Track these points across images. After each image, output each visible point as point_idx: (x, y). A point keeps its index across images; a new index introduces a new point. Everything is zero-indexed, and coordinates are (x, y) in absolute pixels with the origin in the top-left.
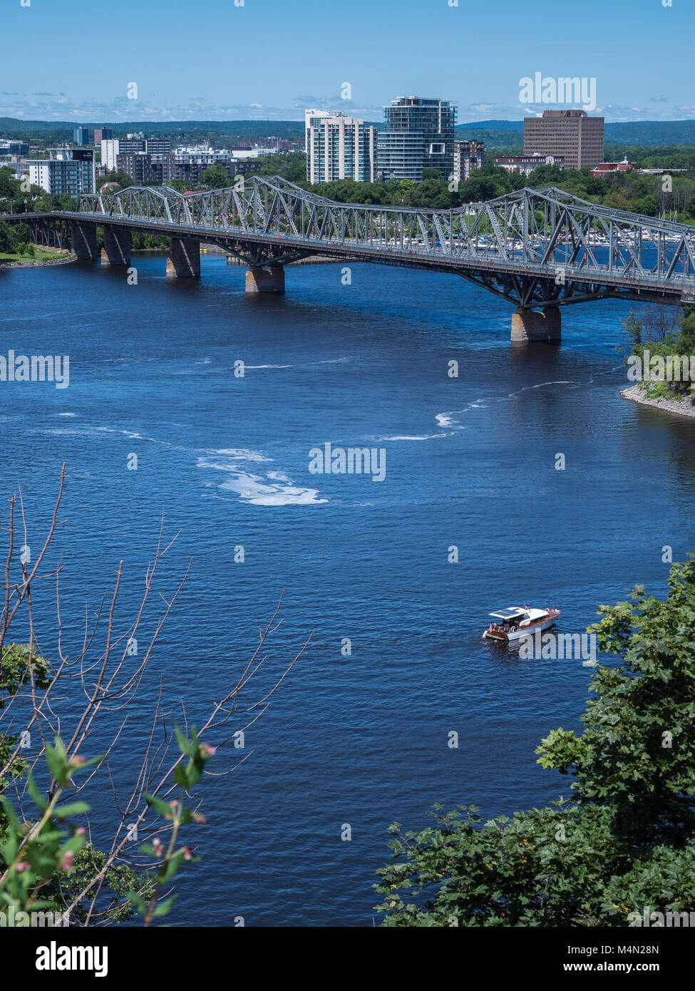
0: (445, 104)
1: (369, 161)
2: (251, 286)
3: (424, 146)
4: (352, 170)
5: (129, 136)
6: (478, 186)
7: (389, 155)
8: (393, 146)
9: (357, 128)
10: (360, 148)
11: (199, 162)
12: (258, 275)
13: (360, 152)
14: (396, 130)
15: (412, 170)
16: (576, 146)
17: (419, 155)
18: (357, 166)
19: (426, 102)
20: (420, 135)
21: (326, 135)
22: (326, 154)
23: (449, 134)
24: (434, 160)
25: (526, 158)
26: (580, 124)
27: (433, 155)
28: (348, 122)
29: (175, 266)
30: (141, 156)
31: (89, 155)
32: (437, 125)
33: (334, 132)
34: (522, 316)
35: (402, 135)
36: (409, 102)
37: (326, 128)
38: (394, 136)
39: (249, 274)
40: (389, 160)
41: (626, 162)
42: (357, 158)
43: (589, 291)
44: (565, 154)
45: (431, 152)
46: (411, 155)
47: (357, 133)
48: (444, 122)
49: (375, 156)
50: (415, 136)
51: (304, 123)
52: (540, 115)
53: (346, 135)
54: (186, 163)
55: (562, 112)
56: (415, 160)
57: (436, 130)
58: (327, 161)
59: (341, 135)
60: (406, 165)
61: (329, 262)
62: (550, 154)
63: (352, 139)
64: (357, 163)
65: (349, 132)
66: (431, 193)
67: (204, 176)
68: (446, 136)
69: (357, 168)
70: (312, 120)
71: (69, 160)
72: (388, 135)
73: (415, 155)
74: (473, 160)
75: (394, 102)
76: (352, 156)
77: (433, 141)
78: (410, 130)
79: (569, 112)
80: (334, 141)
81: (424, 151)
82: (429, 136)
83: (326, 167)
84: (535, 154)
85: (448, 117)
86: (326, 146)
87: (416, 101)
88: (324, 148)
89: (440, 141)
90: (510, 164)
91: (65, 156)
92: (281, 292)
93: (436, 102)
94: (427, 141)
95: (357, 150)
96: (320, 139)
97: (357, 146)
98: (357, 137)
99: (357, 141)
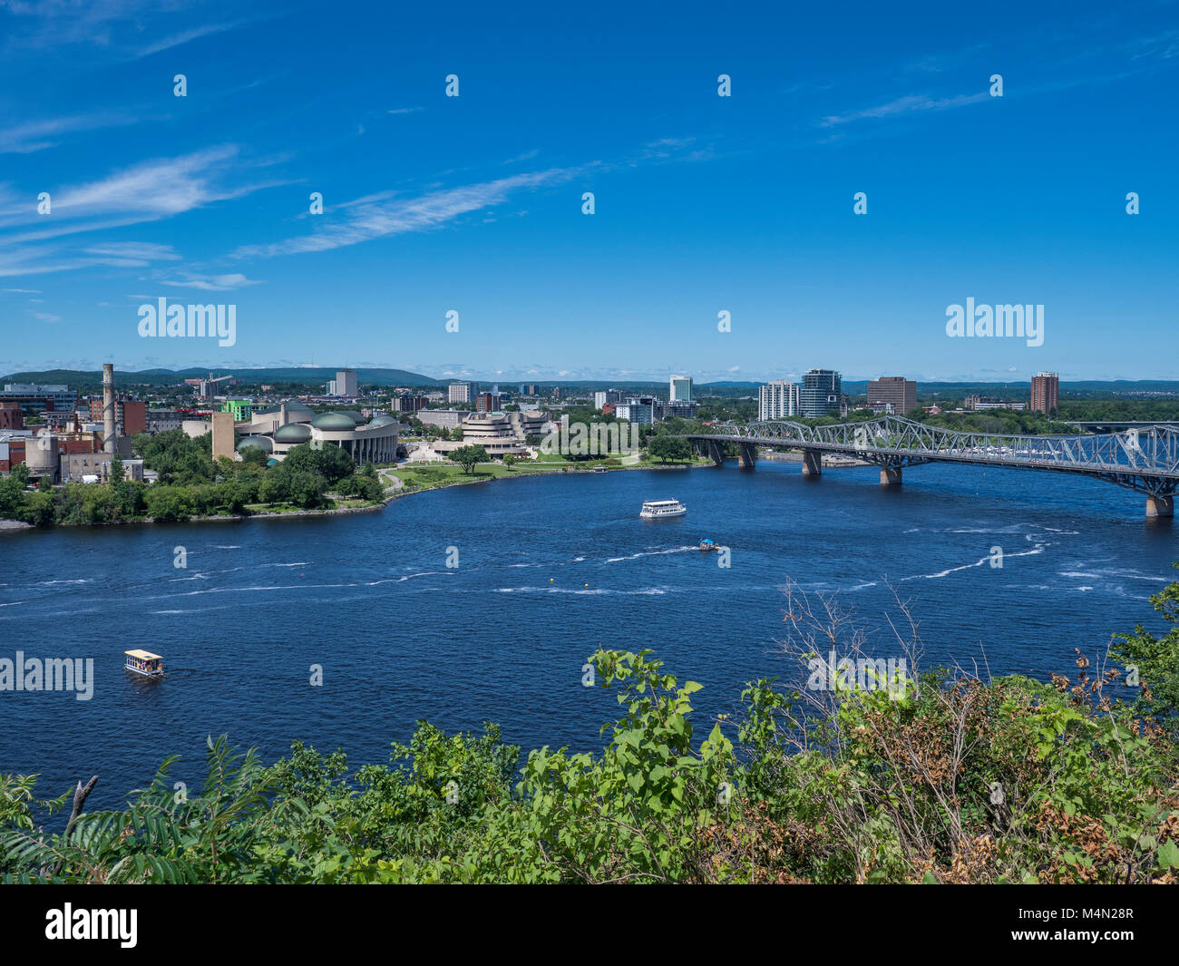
0: (836, 373)
1: (797, 405)
2: (884, 479)
3: (825, 397)
4: (788, 411)
5: (610, 390)
7: (806, 402)
8: (809, 397)
10: (792, 398)
12: (889, 473)
13: (792, 401)
14: (810, 388)
15: (819, 411)
16: (901, 398)
17: (823, 402)
19: (826, 372)
20: (823, 391)
21: (773, 391)
22: (773, 402)
23: (838, 391)
24: (831, 405)
26: (904, 385)
27: (830, 403)
28: (785, 383)
29: (808, 467)
32: (832, 385)
33: (778, 389)
35: (813, 391)
36: (817, 372)
37: (773, 386)
38: (809, 391)
40: (805, 405)
41: (935, 407)
42: (790, 404)
44: (895, 403)
45: (829, 401)
46: (818, 402)
47: (791, 390)
48: (836, 383)
49: (800, 403)
50: (820, 391)
52: (878, 380)
55: (891, 378)
56: (821, 405)
57: (832, 388)
58: (773, 405)
59: (782, 391)
60: (816, 408)
62: (888, 402)
63: (788, 393)
64: (790, 407)
65: (786, 390)
68: (836, 391)
69: (790, 409)
70: (674, 381)
72: (807, 391)
73: (821, 402)
74: (844, 405)
75: (807, 371)
76: (787, 403)
77: (830, 394)
78: (817, 388)
80: (777, 393)
81: (825, 400)
82: (828, 391)
83: (773, 409)
84: (878, 402)
85: (838, 380)
86: (773, 397)
87: (821, 372)
89: (833, 394)
91: (636, 402)
93: (831, 372)
94: (827, 394)
95: (790, 399)
96: (769, 393)
97: (790, 397)
98: (791, 392)
99: (791, 394)
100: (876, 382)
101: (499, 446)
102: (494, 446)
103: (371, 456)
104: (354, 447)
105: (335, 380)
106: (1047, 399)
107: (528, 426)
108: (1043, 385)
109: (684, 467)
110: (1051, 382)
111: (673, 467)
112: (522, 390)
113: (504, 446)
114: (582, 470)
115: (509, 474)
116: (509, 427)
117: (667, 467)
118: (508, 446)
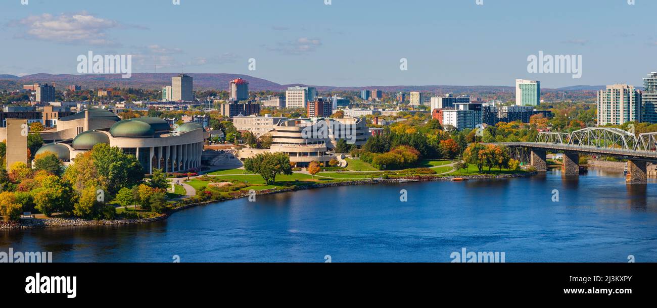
9: (631, 91)
13: (633, 106)
18: (631, 113)
21: (612, 96)
28: (626, 87)
33: (618, 93)
37: (612, 91)
38: (650, 95)
42: (632, 109)
47: (631, 94)
59: (622, 95)
63: (628, 97)
65: (626, 93)
71: (468, 110)
72: (647, 95)
75: (649, 75)
76: (628, 108)
80: (617, 98)
83: (612, 114)
91: (464, 108)
96: (608, 97)
101: (305, 154)
102: (300, 154)
103: (163, 164)
104: (152, 155)
105: (170, 84)
112: (364, 95)
113: (312, 154)
118: (316, 153)
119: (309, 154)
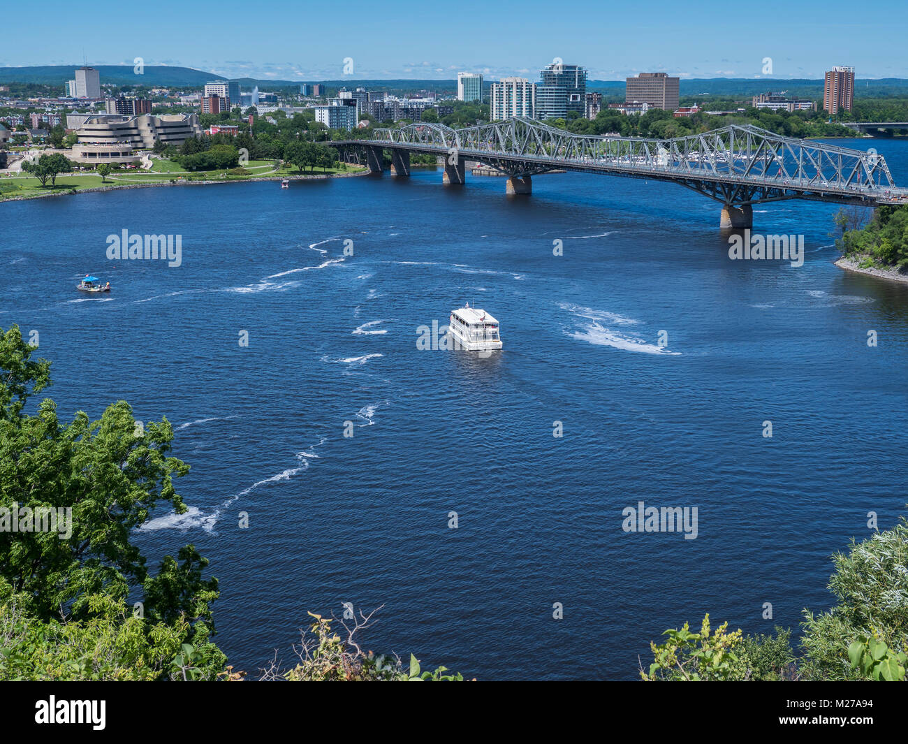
0: (580, 68)
1: (532, 106)
2: (510, 189)
3: (566, 96)
4: (521, 112)
5: (358, 90)
6: (610, 123)
7: (543, 102)
8: (547, 96)
9: (524, 85)
10: (526, 97)
11: (415, 107)
12: (515, 182)
13: (526, 100)
14: (548, 86)
15: (559, 112)
16: (661, 96)
17: (563, 102)
18: (524, 109)
19: (568, 67)
20: (564, 89)
21: (504, 89)
22: (504, 102)
23: (582, 89)
24: (573, 106)
25: (629, 104)
26: (664, 82)
27: (572, 102)
28: (519, 81)
29: (449, 176)
30: (378, 103)
31: (354, 102)
32: (575, 82)
33: (510, 87)
34: (728, 211)
35: (553, 89)
37: (504, 85)
38: (547, 89)
39: (509, 183)
40: (543, 105)
41: (695, 107)
42: (524, 104)
43: (782, 195)
44: (654, 102)
45: (571, 100)
46: (558, 102)
47: (524, 88)
48: (580, 81)
49: (535, 103)
50: (561, 89)
51: (457, 81)
52: (637, 76)
53: (518, 89)
54: (406, 107)
55: (652, 74)
56: (561, 105)
57: (574, 86)
58: (504, 106)
59: (514, 89)
60: (555, 109)
61: (560, 172)
62: (645, 101)
63: (521, 92)
64: (524, 107)
65: (519, 88)
66: (583, 127)
67: (423, 116)
68: (581, 90)
70: (462, 79)
71: (341, 105)
72: (543, 89)
73: (561, 102)
74: (595, 106)
75: (545, 67)
76: (521, 103)
77: (573, 93)
78: (558, 86)
79: (656, 74)
80: (509, 92)
81: (566, 99)
82: (570, 90)
83: (504, 110)
84: (635, 102)
85: (582, 77)
86: (505, 96)
88: (502, 98)
89: (576, 93)
90: (620, 108)
91: (338, 103)
92: (529, 194)
93: (574, 67)
94: (569, 93)
95: (524, 99)
96: (500, 91)
97: (524, 96)
98: (524, 91)
99: (524, 93)
100: (636, 79)
101: (115, 154)
105: (75, 79)
106: (840, 96)
107: (161, 131)
108: (836, 80)
109: (323, 176)
110: (844, 78)
111: (309, 177)
112: (303, 91)
113: (125, 154)
114: (196, 181)
115: (103, 186)
116: (135, 132)
117: (303, 177)
118: (117, 154)
119: (121, 154)
